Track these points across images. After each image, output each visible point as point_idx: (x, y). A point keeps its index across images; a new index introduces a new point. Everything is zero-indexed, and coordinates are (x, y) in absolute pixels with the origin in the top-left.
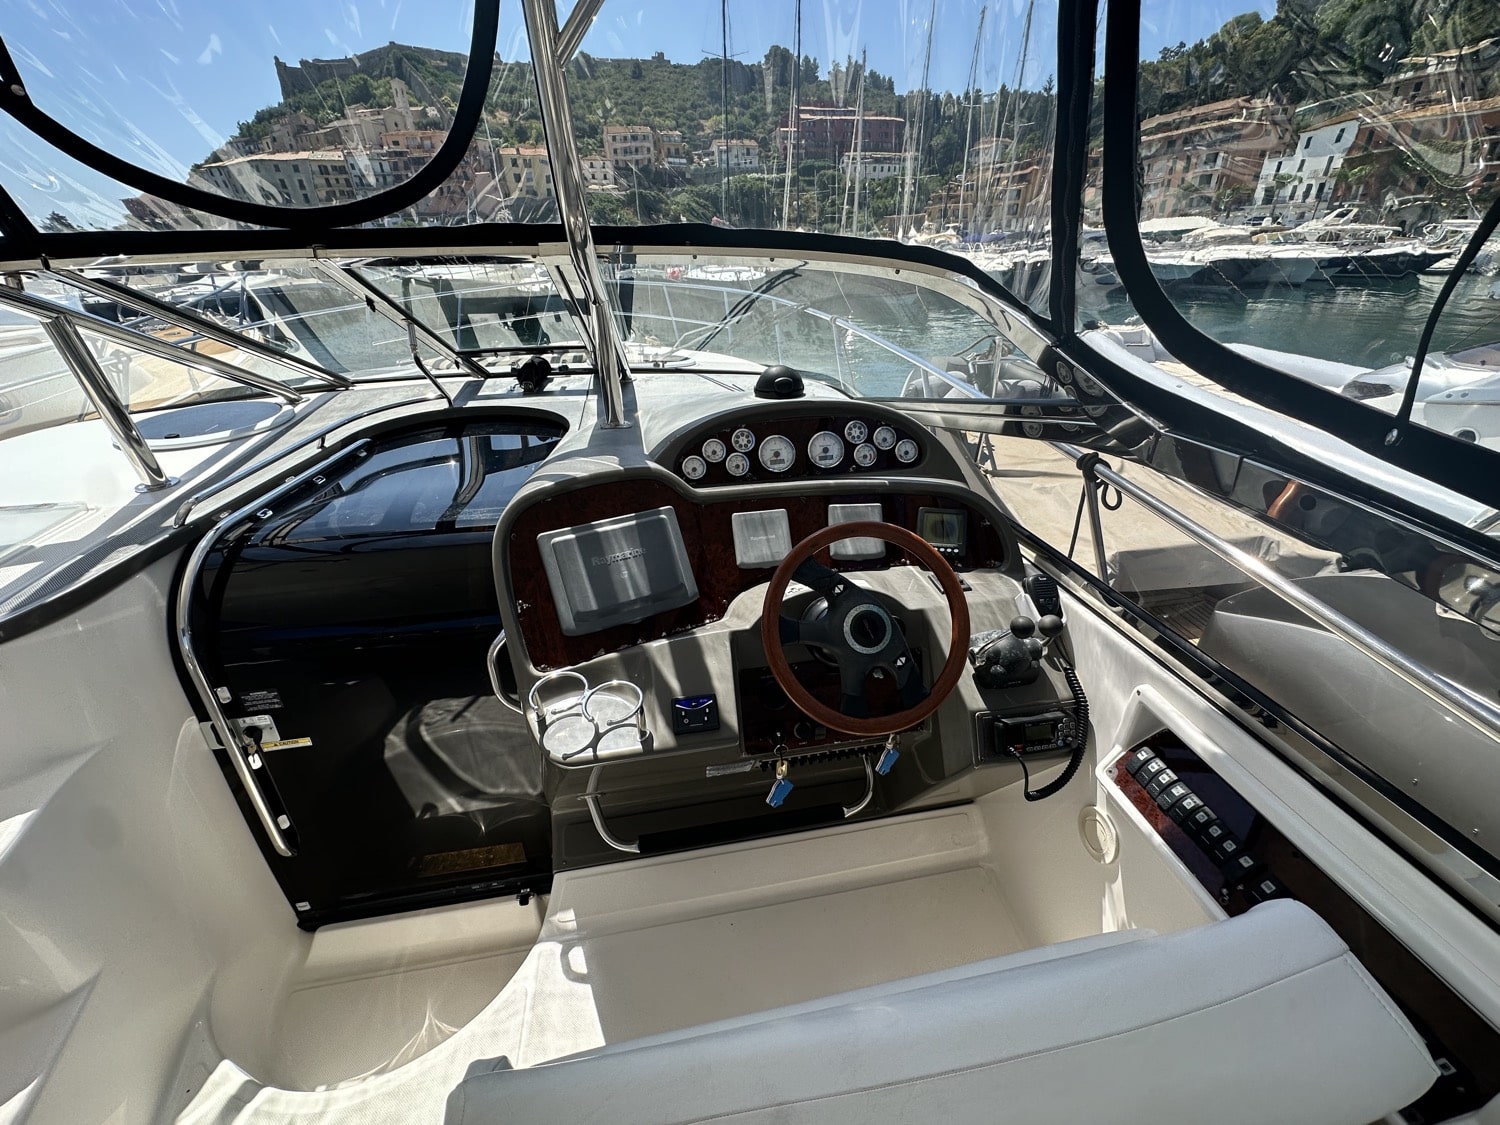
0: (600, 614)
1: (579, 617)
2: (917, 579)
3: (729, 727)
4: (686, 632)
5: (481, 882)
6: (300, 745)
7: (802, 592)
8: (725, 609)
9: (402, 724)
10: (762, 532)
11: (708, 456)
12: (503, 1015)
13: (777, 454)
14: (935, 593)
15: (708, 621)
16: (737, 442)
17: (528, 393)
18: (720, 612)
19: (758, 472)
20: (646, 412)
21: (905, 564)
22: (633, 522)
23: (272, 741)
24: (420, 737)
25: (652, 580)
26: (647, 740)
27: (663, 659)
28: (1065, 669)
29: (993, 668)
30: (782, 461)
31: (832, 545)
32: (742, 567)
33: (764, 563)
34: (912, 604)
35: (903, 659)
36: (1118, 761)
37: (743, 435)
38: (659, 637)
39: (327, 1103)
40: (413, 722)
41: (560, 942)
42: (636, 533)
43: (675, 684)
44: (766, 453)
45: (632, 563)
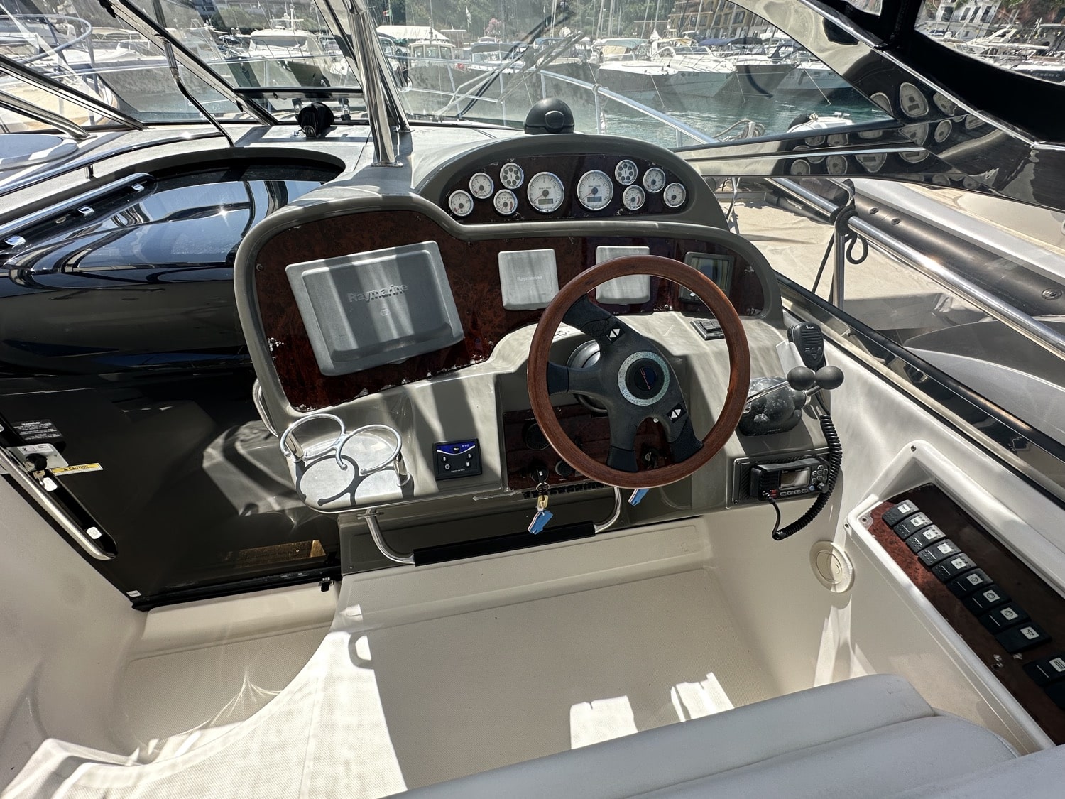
0: (363, 352)
1: (336, 356)
2: (680, 324)
3: (492, 471)
4: (452, 373)
5: (288, 572)
6: (92, 470)
7: (568, 335)
8: (491, 351)
9: (220, 440)
10: (529, 273)
11: (476, 192)
12: (298, 696)
13: (546, 193)
14: (697, 338)
15: (473, 362)
16: (505, 178)
17: (310, 138)
18: (486, 353)
19: (526, 210)
20: (419, 156)
21: (668, 310)
22: (394, 257)
23: (59, 465)
24: (236, 450)
25: (414, 320)
26: (407, 484)
27: (425, 400)
28: (822, 418)
29: (757, 417)
30: (551, 201)
31: (598, 287)
32: (509, 308)
33: (531, 304)
34: (677, 349)
35: (678, 411)
36: (873, 511)
37: (511, 170)
38: (421, 377)
39: (140, 777)
40: (229, 440)
41: (350, 634)
42: (396, 268)
43: (436, 425)
44: (534, 193)
45: (394, 299)
